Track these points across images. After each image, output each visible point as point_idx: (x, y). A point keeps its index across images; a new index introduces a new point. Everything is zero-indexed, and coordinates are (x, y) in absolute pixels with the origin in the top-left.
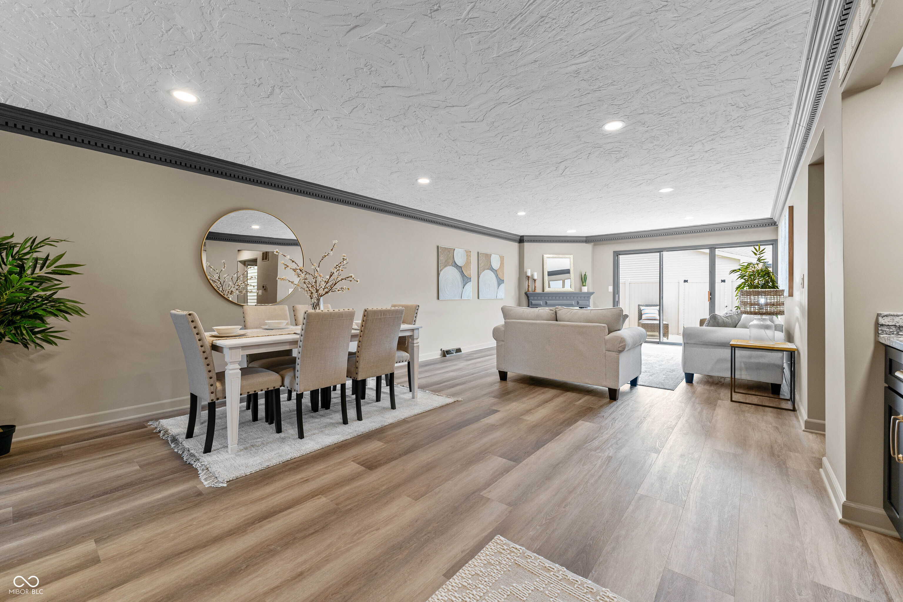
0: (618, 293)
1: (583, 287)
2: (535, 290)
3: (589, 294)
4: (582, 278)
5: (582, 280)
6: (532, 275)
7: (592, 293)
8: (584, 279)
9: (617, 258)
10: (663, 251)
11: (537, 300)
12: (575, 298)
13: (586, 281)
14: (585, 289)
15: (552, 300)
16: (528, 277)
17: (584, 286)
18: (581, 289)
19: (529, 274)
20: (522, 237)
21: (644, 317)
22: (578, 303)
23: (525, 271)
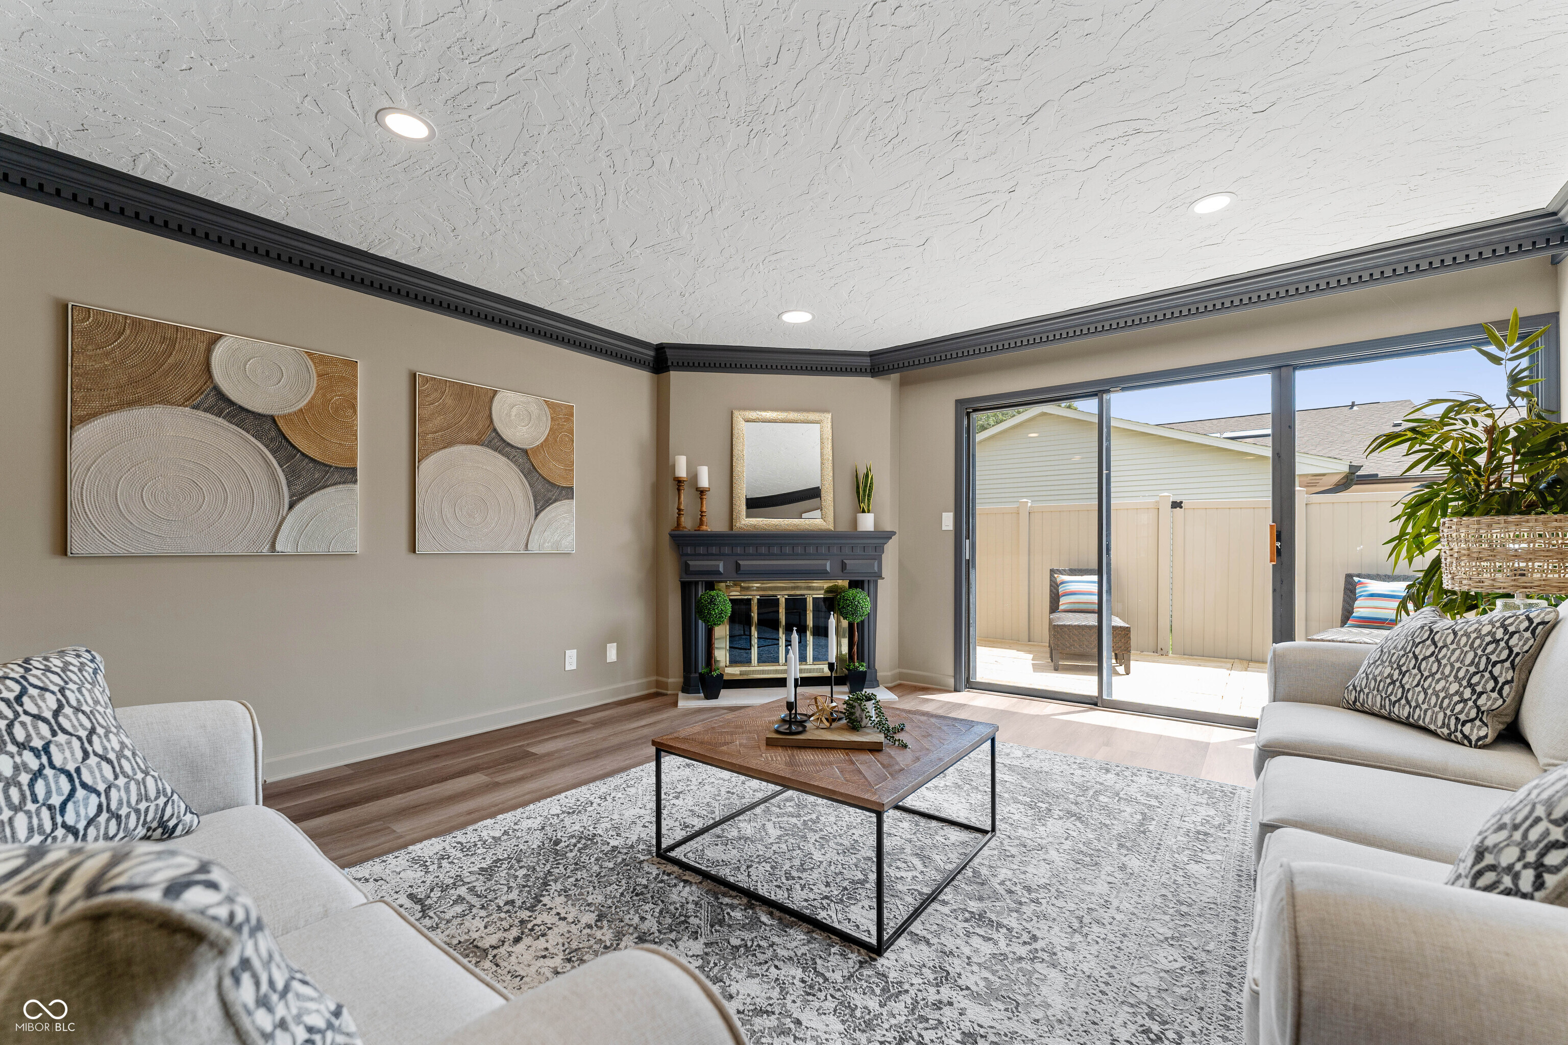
0: (970, 533)
1: (861, 516)
2: (701, 523)
3: (881, 537)
4: (858, 487)
5: (858, 493)
6: (694, 478)
7: (889, 535)
8: (864, 491)
9: (966, 422)
10: (1108, 391)
11: (709, 556)
12: (835, 550)
13: (869, 496)
14: (867, 522)
15: (758, 556)
16: (679, 482)
17: (863, 511)
18: (855, 522)
19: (682, 471)
20: (660, 349)
21: (1064, 602)
22: (844, 566)
23: (671, 463)
